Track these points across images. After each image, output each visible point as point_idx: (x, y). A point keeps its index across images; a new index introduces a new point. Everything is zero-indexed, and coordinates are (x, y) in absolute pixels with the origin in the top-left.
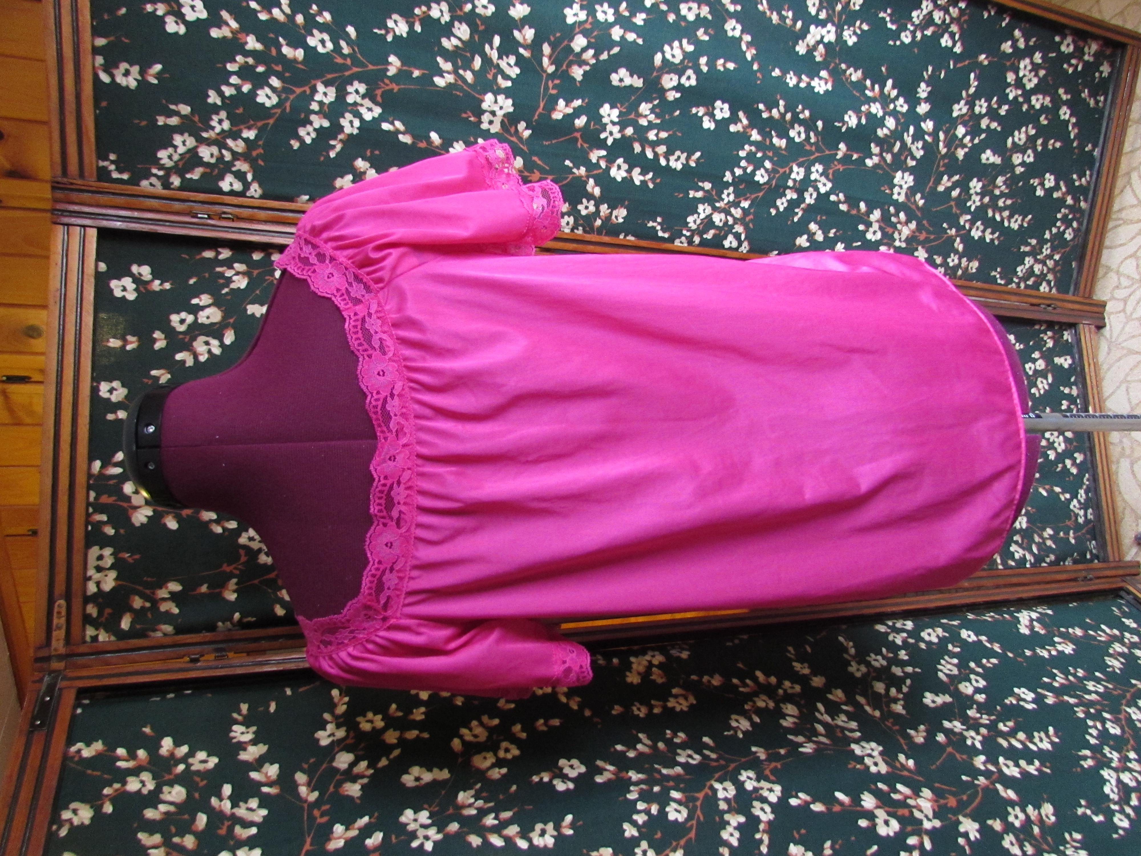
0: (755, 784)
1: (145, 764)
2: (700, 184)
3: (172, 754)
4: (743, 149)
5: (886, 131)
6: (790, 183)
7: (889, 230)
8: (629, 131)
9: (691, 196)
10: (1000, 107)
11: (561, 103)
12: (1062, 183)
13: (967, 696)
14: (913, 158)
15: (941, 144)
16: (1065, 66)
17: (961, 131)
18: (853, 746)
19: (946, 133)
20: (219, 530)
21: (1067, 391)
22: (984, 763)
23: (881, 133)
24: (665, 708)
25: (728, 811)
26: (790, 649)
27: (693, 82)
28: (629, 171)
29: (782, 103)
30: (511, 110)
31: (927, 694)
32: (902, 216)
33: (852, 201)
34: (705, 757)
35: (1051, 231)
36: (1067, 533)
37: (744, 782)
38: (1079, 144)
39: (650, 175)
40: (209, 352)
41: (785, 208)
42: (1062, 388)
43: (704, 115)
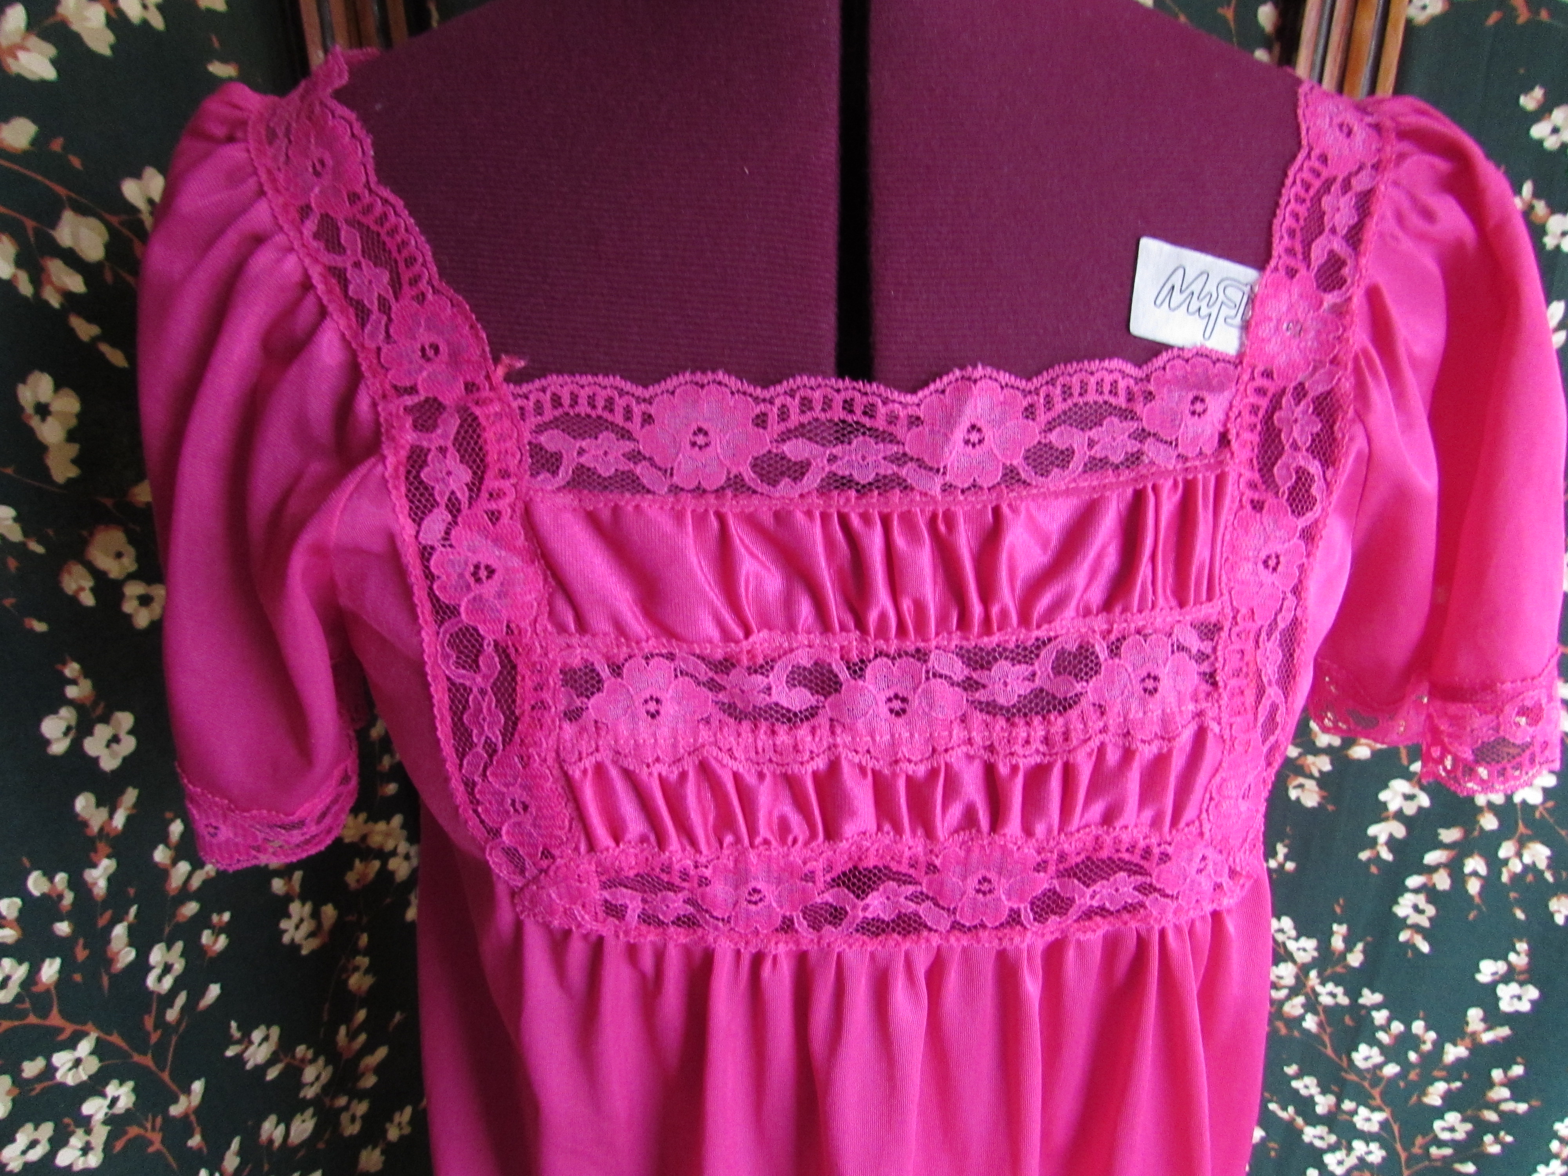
0: (100, 1116)
2: (1360, 946)
4: (1428, 1028)
6: (1348, 1105)
9: (1335, 927)
24: (288, 898)
25: (19, 1082)
28: (1399, 815)
29: (1522, 1107)
34: (168, 999)
37: (103, 1095)
39: (1386, 855)
41: (1296, 1091)
43: (1509, 964)
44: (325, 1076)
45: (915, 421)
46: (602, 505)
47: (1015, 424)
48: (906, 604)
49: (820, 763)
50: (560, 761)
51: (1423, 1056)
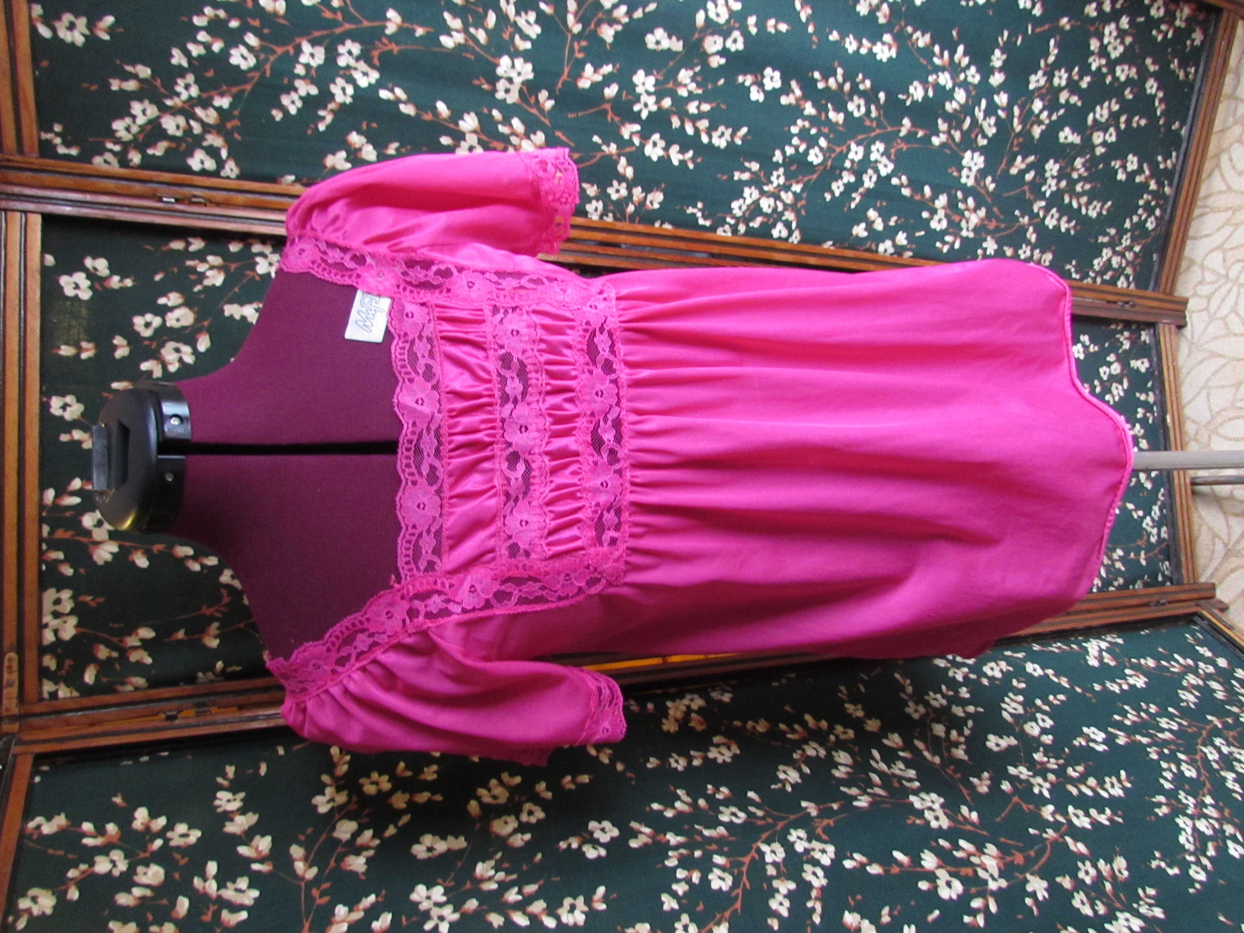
0: (807, 845)
1: (115, 840)
2: (747, 164)
3: (148, 828)
4: (795, 125)
5: (955, 105)
6: (848, 164)
7: (956, 218)
8: (667, 103)
9: (736, 178)
10: (1081, 78)
11: (589, 68)
12: (1145, 166)
13: (1033, 737)
14: (985, 136)
15: (1016, 121)
16: (1154, 32)
17: (1037, 105)
18: (912, 798)
19: (1022, 108)
20: (196, 567)
21: (1143, 397)
22: (1053, 814)
23: (950, 107)
24: (706, 759)
25: (778, 877)
26: (843, 688)
27: (740, 46)
28: (666, 149)
29: (840, 71)
30: (531, 76)
31: (991, 737)
32: (971, 201)
33: (916, 185)
34: (750, 815)
35: (1131, 220)
36: (1138, 554)
37: (794, 842)
38: (1165, 123)
39: (690, 154)
40: (181, 360)
41: (841, 194)
42: (1138, 395)
43: (752, 84)
44: (814, 745)
45: (414, 424)
46: (446, 544)
47: (415, 386)
48: (483, 426)
49: (546, 459)
50: (546, 559)
51: (812, 125)
